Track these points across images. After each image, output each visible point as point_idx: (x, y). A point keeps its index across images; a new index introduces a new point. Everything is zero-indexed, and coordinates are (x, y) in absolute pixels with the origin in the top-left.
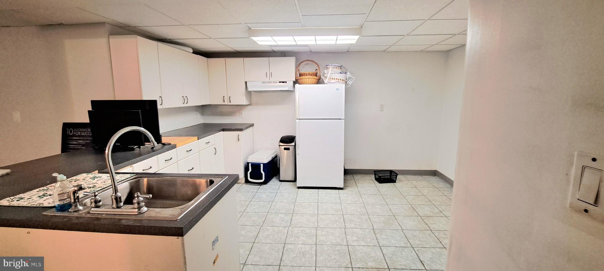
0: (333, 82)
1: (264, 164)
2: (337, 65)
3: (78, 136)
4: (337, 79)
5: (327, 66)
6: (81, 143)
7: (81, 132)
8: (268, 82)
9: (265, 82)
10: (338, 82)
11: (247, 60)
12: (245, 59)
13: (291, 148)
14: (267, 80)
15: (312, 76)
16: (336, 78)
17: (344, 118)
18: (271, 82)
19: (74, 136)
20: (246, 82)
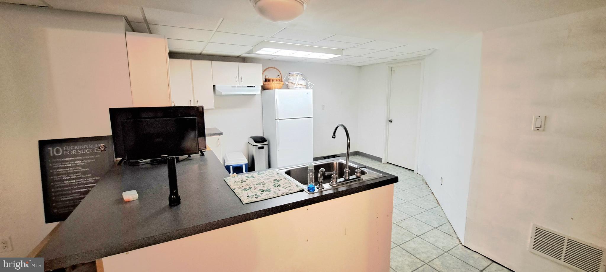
0: (299, 87)
1: (245, 164)
2: (300, 73)
3: (73, 156)
4: (302, 85)
5: (289, 73)
6: (79, 164)
7: (77, 150)
8: (237, 86)
9: (235, 87)
10: (303, 87)
11: (215, 63)
12: (212, 62)
13: (266, 147)
14: (237, 84)
15: (278, 82)
16: (300, 84)
17: (312, 116)
18: (240, 87)
19: (63, 156)
20: (214, 86)
